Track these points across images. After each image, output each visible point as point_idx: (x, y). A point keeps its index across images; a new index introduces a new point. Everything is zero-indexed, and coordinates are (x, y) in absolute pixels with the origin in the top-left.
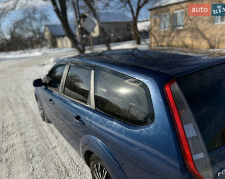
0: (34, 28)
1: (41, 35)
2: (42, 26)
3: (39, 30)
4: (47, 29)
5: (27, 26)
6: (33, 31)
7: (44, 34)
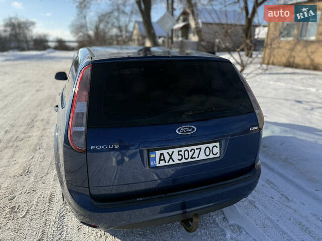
0: (122, 23)
1: (128, 34)
2: (132, 21)
3: (126, 26)
4: (137, 26)
5: (114, 20)
6: (120, 28)
7: (132, 32)
